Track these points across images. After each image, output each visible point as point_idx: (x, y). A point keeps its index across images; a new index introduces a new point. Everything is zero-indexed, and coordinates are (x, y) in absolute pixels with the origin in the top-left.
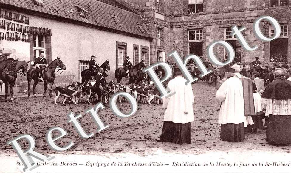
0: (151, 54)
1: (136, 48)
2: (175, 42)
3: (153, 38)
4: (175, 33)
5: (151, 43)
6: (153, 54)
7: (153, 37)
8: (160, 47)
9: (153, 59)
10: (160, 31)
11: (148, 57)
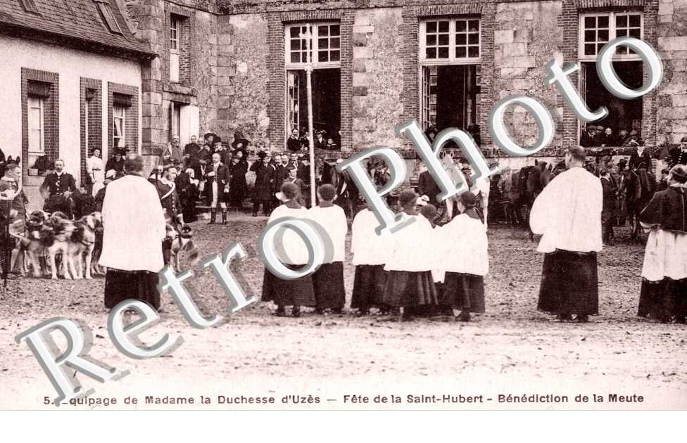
0: (147, 115)
1: (90, 92)
2: (238, 69)
3: (153, 56)
4: (235, 32)
5: (146, 73)
6: (153, 113)
7: (155, 49)
8: (178, 88)
9: (154, 133)
10: (177, 25)
11: (135, 126)
